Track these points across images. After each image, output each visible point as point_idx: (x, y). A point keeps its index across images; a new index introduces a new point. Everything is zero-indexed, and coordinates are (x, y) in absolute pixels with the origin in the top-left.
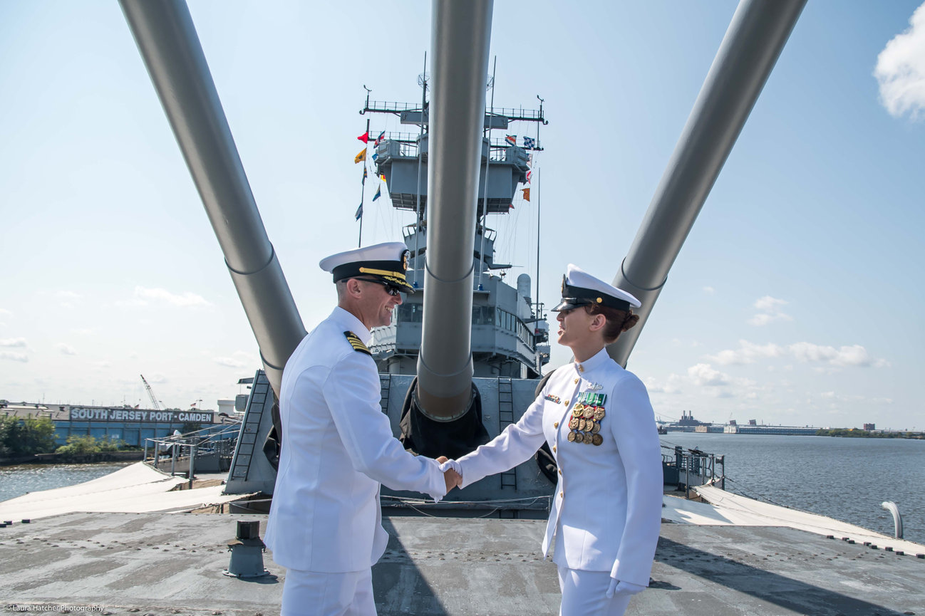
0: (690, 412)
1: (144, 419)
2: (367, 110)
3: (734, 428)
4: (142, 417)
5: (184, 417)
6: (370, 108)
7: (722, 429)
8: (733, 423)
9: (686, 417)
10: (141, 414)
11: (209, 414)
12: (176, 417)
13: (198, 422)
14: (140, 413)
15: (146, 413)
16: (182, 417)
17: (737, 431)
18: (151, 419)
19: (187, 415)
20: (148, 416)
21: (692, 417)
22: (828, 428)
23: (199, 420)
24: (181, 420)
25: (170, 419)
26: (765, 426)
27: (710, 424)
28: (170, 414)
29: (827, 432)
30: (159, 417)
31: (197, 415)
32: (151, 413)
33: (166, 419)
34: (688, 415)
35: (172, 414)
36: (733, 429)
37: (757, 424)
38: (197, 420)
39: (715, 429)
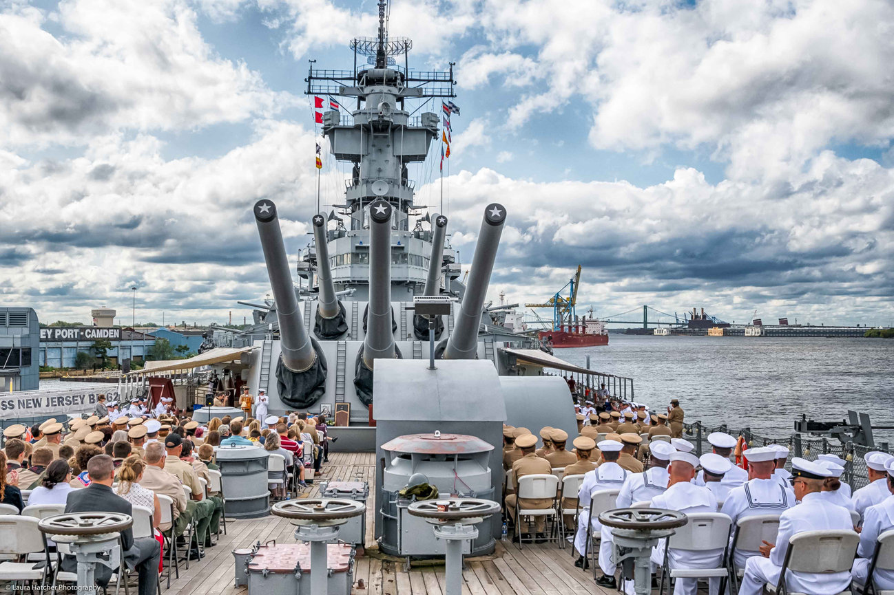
0: (703, 310)
1: (49, 337)
2: (310, 78)
3: (759, 330)
4: (47, 335)
5: (91, 334)
6: (313, 76)
7: (744, 331)
8: (758, 323)
9: (697, 316)
10: (46, 332)
11: (116, 329)
12: (82, 333)
13: (104, 339)
14: (45, 330)
15: (51, 330)
16: (88, 333)
17: (762, 333)
18: (56, 337)
19: (94, 330)
20: (53, 334)
21: (704, 317)
22: (881, 328)
23: (107, 336)
24: (88, 337)
25: (76, 337)
26: (799, 326)
27: (728, 325)
28: (76, 331)
29: (879, 333)
30: (64, 334)
31: (105, 331)
32: (57, 331)
33: (72, 337)
34: (700, 314)
35: (78, 330)
36: (756, 331)
37: (789, 324)
38: (105, 336)
39: (734, 331)
